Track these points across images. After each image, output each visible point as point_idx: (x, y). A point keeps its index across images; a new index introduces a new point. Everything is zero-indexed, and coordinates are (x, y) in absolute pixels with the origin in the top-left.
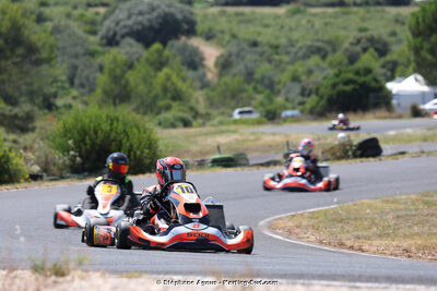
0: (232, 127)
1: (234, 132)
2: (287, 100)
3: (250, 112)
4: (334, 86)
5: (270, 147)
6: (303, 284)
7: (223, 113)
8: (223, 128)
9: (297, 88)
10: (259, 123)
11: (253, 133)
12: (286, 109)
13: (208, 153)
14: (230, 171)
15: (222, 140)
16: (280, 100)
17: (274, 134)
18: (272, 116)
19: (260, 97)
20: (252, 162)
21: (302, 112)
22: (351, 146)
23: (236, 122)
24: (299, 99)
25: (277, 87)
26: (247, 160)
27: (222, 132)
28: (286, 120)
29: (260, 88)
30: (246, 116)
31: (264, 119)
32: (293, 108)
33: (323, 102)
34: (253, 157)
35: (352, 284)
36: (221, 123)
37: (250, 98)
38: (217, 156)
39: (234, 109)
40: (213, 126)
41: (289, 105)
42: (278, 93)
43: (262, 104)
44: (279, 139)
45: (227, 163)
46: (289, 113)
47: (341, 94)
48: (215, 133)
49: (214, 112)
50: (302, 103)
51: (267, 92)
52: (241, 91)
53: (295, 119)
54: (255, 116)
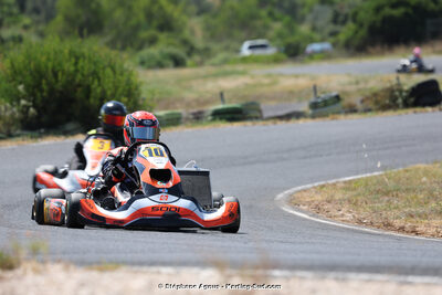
0: (240, 68)
1: (243, 73)
2: (314, 29)
3: (263, 46)
4: (378, 9)
5: (291, 94)
6: (336, 279)
7: (227, 48)
8: (228, 68)
9: (327, 13)
10: (276, 60)
11: (269, 75)
12: (312, 41)
13: (207, 102)
14: (237, 126)
15: (228, 84)
16: (304, 29)
17: (297, 76)
18: (294, 52)
19: (277, 26)
20: (266, 115)
21: (334, 45)
22: (401, 91)
23: (245, 60)
24: (331, 27)
25: (302, 12)
26: (260, 111)
27: (226, 74)
28: (312, 56)
29: (277, 13)
30: (259, 52)
31: (284, 56)
32: (323, 40)
33: (363, 32)
34: (268, 108)
35: (402, 278)
36: (225, 61)
37: (266, 27)
38: (220, 106)
39: (242, 42)
40: (213, 65)
41: (317, 36)
42: (302, 20)
43: (280, 36)
44: (303, 82)
45: (233, 115)
46: (316, 47)
47: (388, 20)
48: (216, 76)
49: (215, 47)
50: (334, 34)
51: (287, 18)
52: (253, 17)
53: (325, 56)
54: (271, 51)
